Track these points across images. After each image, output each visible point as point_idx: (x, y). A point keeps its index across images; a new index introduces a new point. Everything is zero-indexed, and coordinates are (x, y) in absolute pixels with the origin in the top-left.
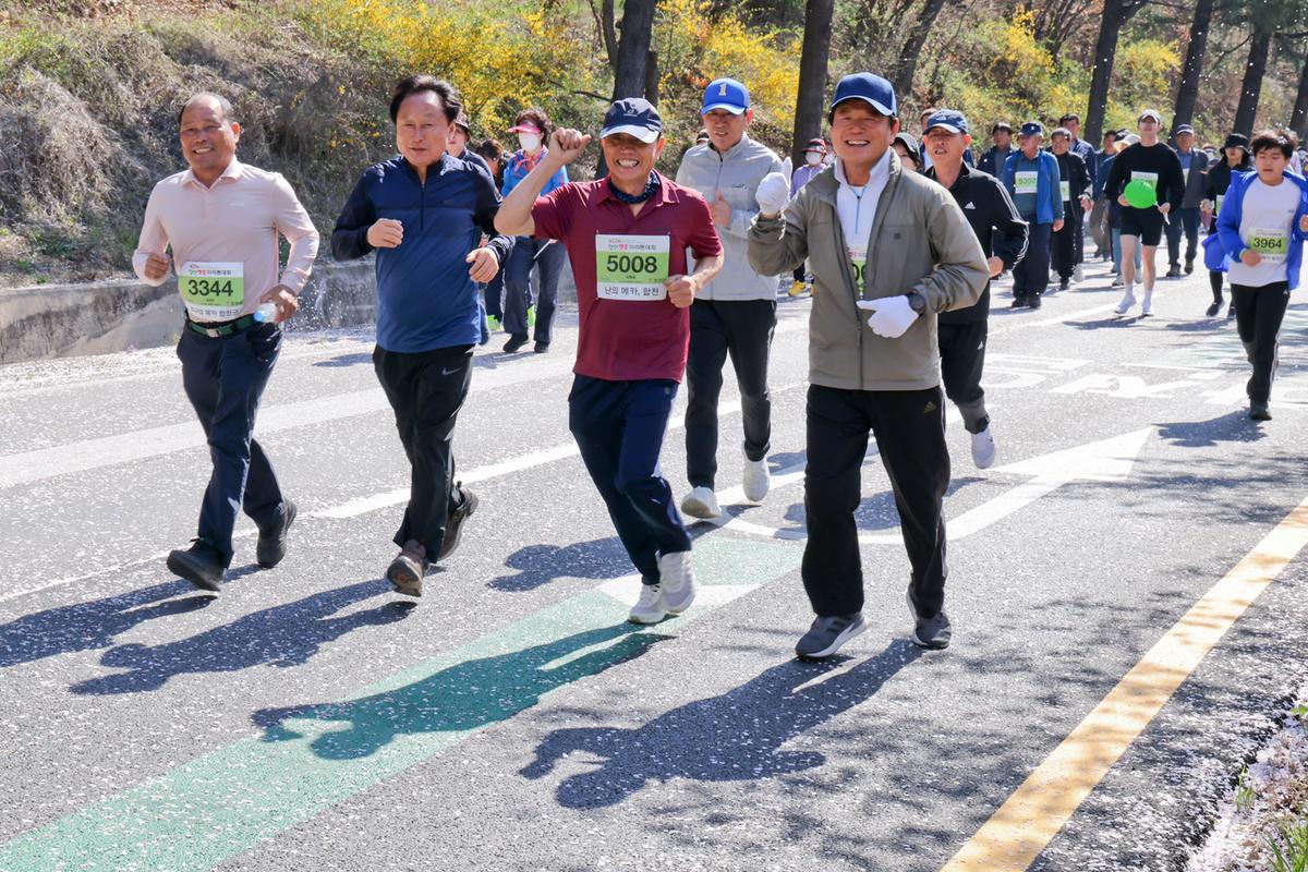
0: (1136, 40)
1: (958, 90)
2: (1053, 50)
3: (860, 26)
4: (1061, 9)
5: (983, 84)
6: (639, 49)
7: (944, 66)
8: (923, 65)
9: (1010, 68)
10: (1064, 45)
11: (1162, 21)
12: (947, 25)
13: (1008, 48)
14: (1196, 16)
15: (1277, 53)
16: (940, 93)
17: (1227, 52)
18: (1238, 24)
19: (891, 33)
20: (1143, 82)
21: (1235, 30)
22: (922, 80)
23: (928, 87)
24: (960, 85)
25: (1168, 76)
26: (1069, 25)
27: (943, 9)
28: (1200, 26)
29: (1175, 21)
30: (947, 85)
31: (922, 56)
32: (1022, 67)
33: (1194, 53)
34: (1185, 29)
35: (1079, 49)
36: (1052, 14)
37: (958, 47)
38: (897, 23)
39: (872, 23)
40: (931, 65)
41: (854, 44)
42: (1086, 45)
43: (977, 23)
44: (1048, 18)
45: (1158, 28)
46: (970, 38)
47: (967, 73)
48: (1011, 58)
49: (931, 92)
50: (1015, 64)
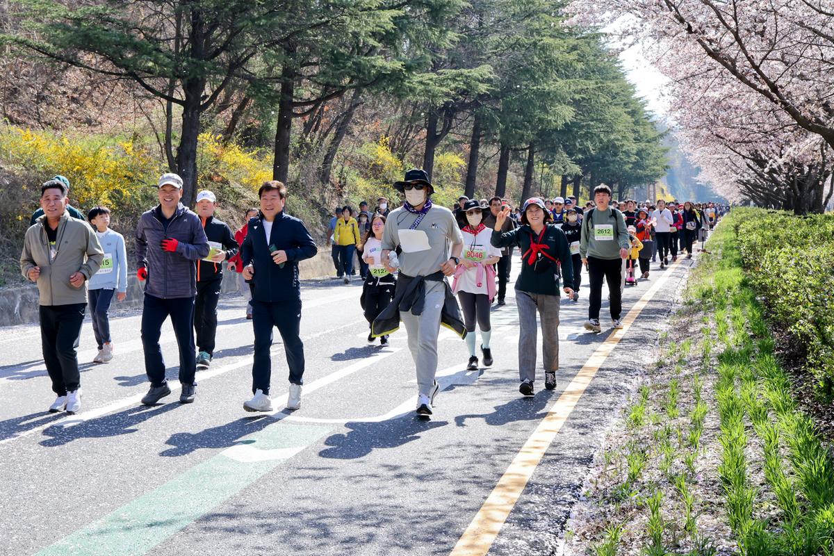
0: (443, 152)
1: (354, 181)
2: (401, 158)
3: (301, 146)
4: (404, 137)
5: (366, 177)
6: (190, 162)
7: (346, 168)
8: (335, 167)
9: (380, 168)
10: (406, 156)
11: (455, 142)
12: (346, 147)
13: (378, 157)
14: (473, 140)
15: (513, 158)
16: (345, 182)
17: (488, 158)
18: (493, 144)
19: (318, 151)
20: (448, 174)
21: (491, 147)
22: (334, 176)
23: (338, 179)
24: (355, 178)
25: (459, 171)
26: (408, 145)
27: (344, 137)
28: (475, 146)
29: (461, 142)
30: (348, 178)
31: (334, 162)
32: (386, 168)
33: (473, 159)
34: (467, 148)
35: (413, 157)
36: (399, 139)
37: (352, 157)
38: (321, 145)
39: (307, 145)
40: (339, 167)
41: (298, 156)
42: (417, 155)
43: (361, 143)
44: (397, 141)
45: (454, 146)
46: (358, 152)
47: (357, 171)
48: (380, 163)
49: (340, 182)
50: (382, 166)
